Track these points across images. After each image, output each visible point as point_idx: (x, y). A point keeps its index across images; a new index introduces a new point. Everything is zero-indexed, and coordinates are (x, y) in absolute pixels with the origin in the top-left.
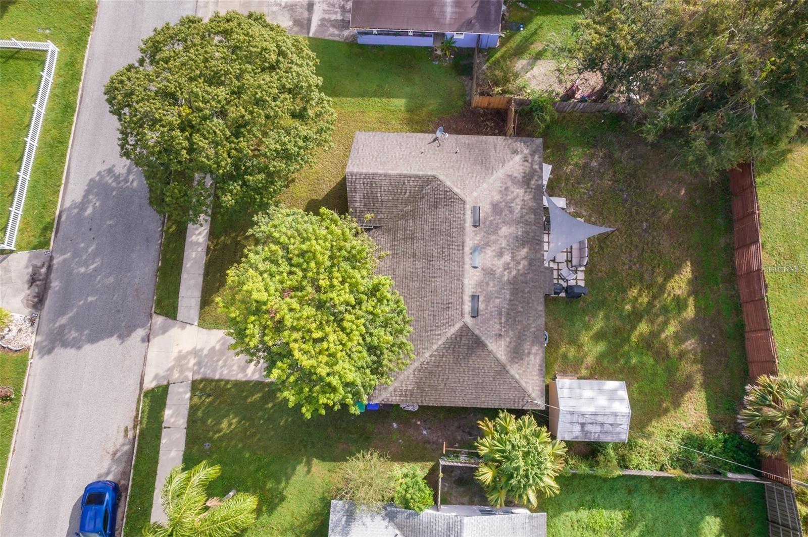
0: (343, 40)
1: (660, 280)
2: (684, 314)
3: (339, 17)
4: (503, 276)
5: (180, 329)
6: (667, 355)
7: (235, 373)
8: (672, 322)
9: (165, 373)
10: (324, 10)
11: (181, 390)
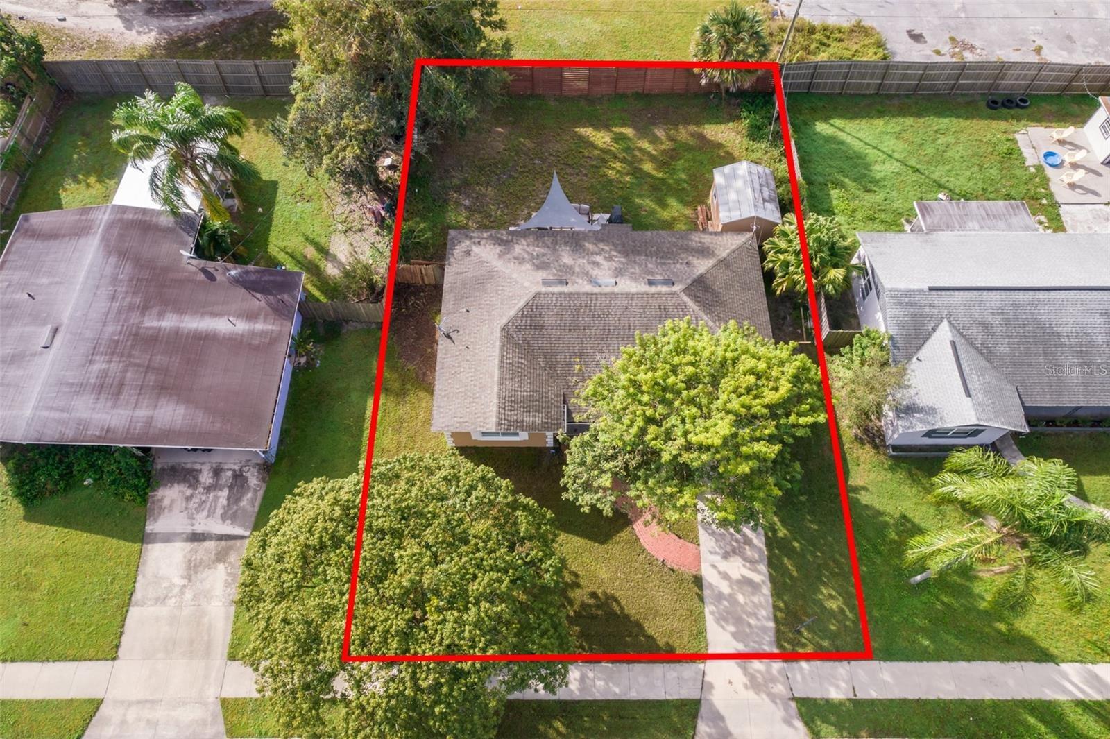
0: (264, 485)
1: (596, 152)
2: (631, 136)
3: (226, 492)
4: (621, 262)
5: (714, 692)
6: (673, 150)
7: (762, 599)
8: (639, 145)
9: (780, 706)
10: (208, 516)
11: (799, 677)
